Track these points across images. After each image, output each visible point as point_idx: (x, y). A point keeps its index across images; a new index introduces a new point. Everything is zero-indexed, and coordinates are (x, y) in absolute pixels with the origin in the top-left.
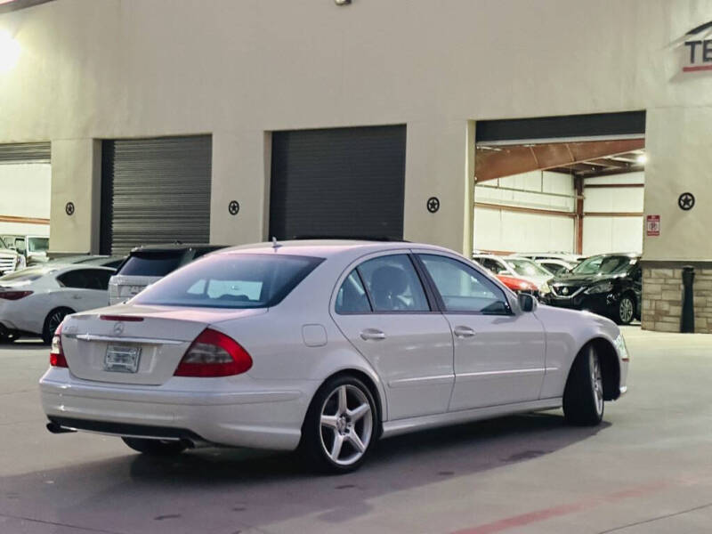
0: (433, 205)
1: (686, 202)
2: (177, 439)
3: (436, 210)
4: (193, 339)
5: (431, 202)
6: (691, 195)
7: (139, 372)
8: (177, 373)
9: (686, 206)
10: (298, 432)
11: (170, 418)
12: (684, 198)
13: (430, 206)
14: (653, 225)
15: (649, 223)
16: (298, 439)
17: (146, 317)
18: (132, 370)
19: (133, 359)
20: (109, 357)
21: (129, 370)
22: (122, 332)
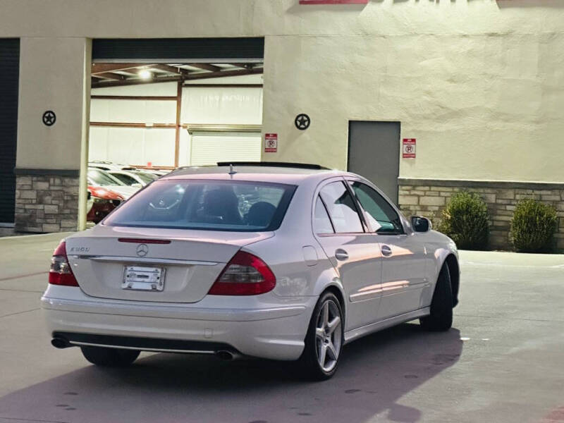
0: (49, 118)
1: (302, 122)
2: (212, 352)
3: (52, 124)
4: (228, 261)
5: (47, 115)
6: (307, 116)
7: (165, 290)
8: (211, 292)
9: (302, 126)
10: (303, 344)
11: (208, 333)
12: (300, 118)
13: (46, 120)
14: (271, 143)
15: (267, 141)
16: (302, 350)
17: (175, 240)
18: (158, 288)
19: (158, 278)
20: (128, 276)
21: (154, 289)
22: (146, 253)
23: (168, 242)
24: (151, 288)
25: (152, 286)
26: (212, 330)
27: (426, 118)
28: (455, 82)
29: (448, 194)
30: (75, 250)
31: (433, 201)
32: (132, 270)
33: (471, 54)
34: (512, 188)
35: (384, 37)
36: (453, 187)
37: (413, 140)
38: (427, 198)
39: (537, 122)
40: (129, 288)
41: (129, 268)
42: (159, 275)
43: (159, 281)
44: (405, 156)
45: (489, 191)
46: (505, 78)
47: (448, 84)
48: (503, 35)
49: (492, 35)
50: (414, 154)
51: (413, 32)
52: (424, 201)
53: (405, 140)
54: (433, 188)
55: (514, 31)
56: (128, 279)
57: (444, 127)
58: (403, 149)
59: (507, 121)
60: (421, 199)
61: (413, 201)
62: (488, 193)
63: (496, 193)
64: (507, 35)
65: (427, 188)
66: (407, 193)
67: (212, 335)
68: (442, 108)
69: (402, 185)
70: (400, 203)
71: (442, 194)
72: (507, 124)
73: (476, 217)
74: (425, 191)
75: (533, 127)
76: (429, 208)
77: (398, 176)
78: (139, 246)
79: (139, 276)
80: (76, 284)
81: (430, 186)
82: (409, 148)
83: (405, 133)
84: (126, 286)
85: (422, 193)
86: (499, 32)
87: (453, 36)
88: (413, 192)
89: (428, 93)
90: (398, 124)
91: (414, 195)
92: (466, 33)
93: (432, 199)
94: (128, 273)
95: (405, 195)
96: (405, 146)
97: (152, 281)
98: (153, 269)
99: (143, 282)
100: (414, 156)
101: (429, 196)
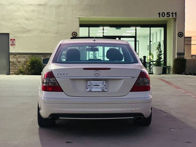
4: (138, 76)
7: (109, 91)
11: (133, 109)
18: (105, 90)
19: (105, 86)
20: (89, 86)
21: (103, 91)
22: (99, 74)
23: (109, 69)
24: (101, 91)
25: (102, 89)
26: (135, 107)
27: (18, 32)
28: (28, 20)
29: (27, 57)
30: (59, 74)
31: (22, 60)
32: (90, 83)
33: (33, 11)
34: (49, 55)
35: (2, 4)
36: (29, 55)
37: (14, 40)
38: (20, 59)
39: (56, 33)
40: (90, 91)
41: (89, 82)
42: (105, 84)
43: (105, 87)
44: (11, 45)
45: (41, 56)
46: (45, 19)
47: (26, 21)
48: (43, 5)
49: (40, 5)
50: (15, 44)
51: (12, 3)
52: (19, 60)
53: (11, 40)
54: (22, 55)
55: (47, 4)
56: (89, 87)
57: (25, 35)
58: (10, 42)
59: (46, 33)
60: (18, 59)
61: (15, 60)
62: (41, 57)
63: (44, 57)
64: (45, 5)
65: (20, 55)
66: (13, 57)
67: (135, 110)
68: (24, 29)
69: (11, 55)
70: (10, 61)
71: (25, 57)
72: (46, 34)
73: (39, 64)
74: (19, 56)
75: (55, 35)
76: (21, 62)
77: (9, 51)
78: (95, 71)
79: (94, 85)
80: (62, 91)
81: (21, 55)
82: (13, 42)
83: (11, 37)
84: (88, 90)
85: (18, 57)
86: (42, 4)
87: (27, 5)
88: (15, 57)
89: (19, 24)
90: (8, 34)
91: (16, 58)
92: (30, 4)
93: (22, 59)
94: (89, 84)
95: (12, 58)
96: (11, 41)
97: (102, 87)
98: (102, 82)
99: (97, 88)
100: (15, 45)
101: (20, 58)
